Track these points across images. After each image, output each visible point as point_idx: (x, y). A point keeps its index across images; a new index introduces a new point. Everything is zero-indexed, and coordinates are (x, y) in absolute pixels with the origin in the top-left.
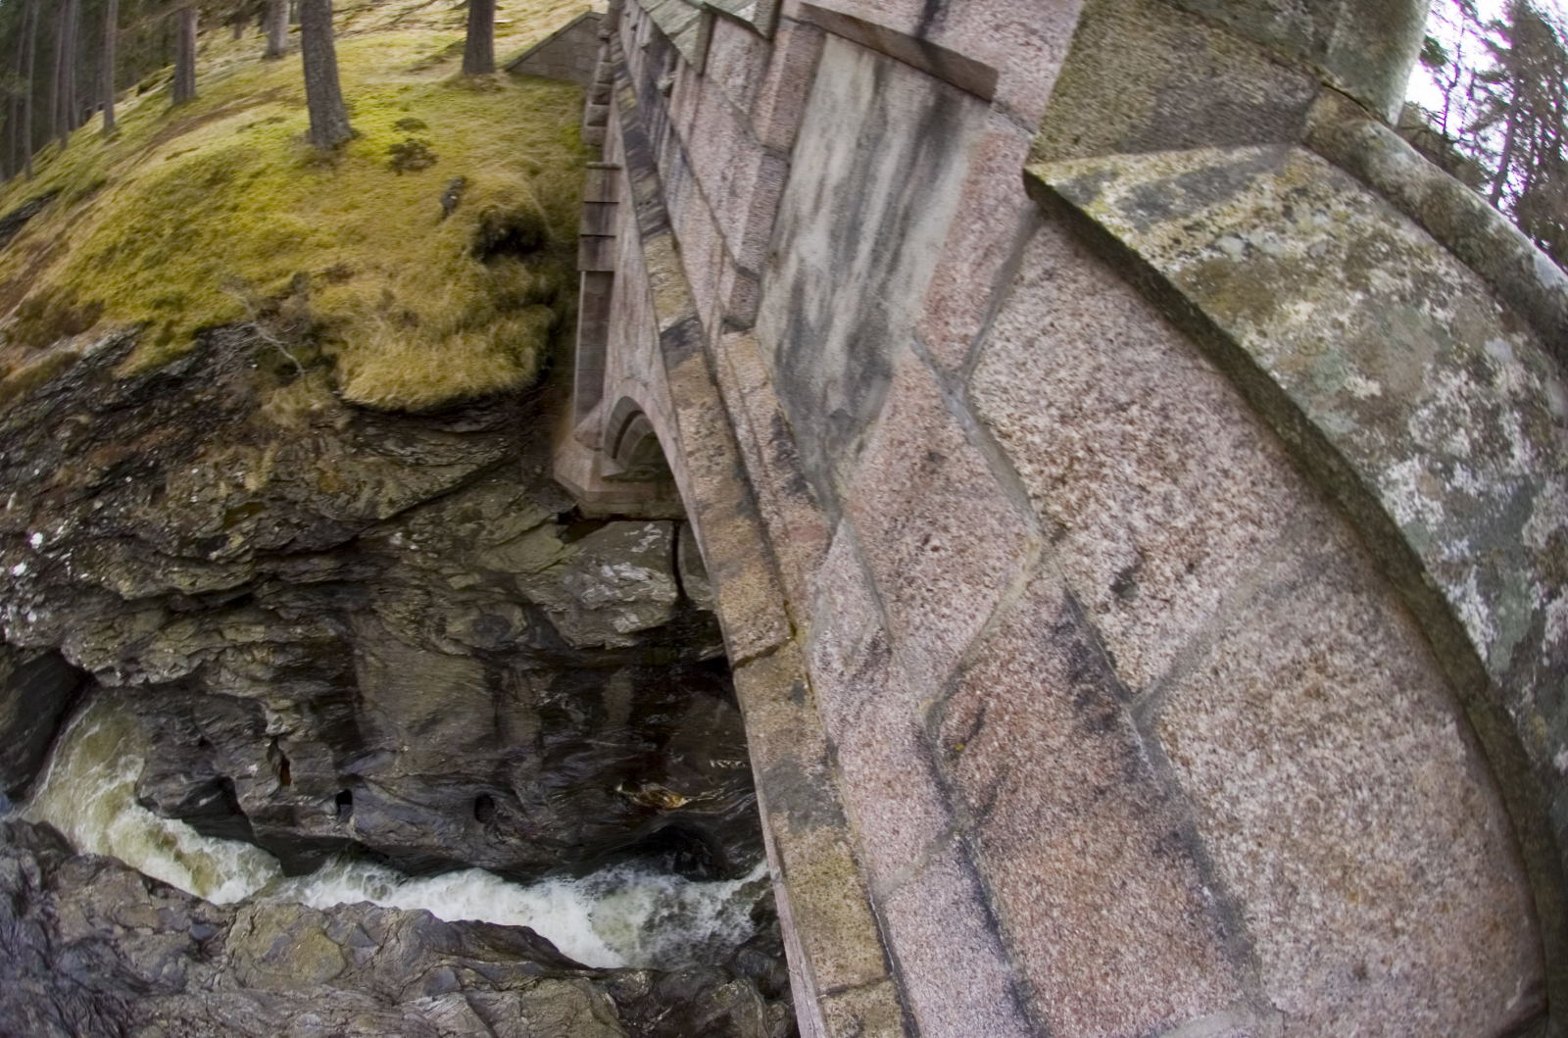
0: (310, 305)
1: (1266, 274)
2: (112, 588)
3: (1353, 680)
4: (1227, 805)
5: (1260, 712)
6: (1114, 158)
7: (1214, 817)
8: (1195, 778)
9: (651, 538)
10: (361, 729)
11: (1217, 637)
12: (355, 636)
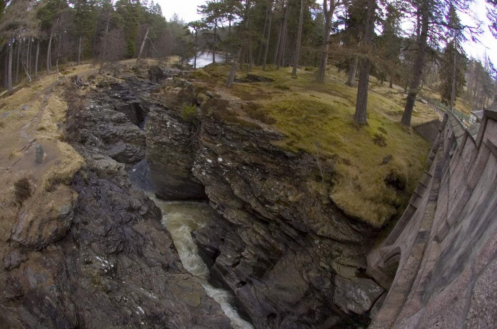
0: (335, 165)
2: (233, 189)
9: (376, 290)
12: (286, 254)
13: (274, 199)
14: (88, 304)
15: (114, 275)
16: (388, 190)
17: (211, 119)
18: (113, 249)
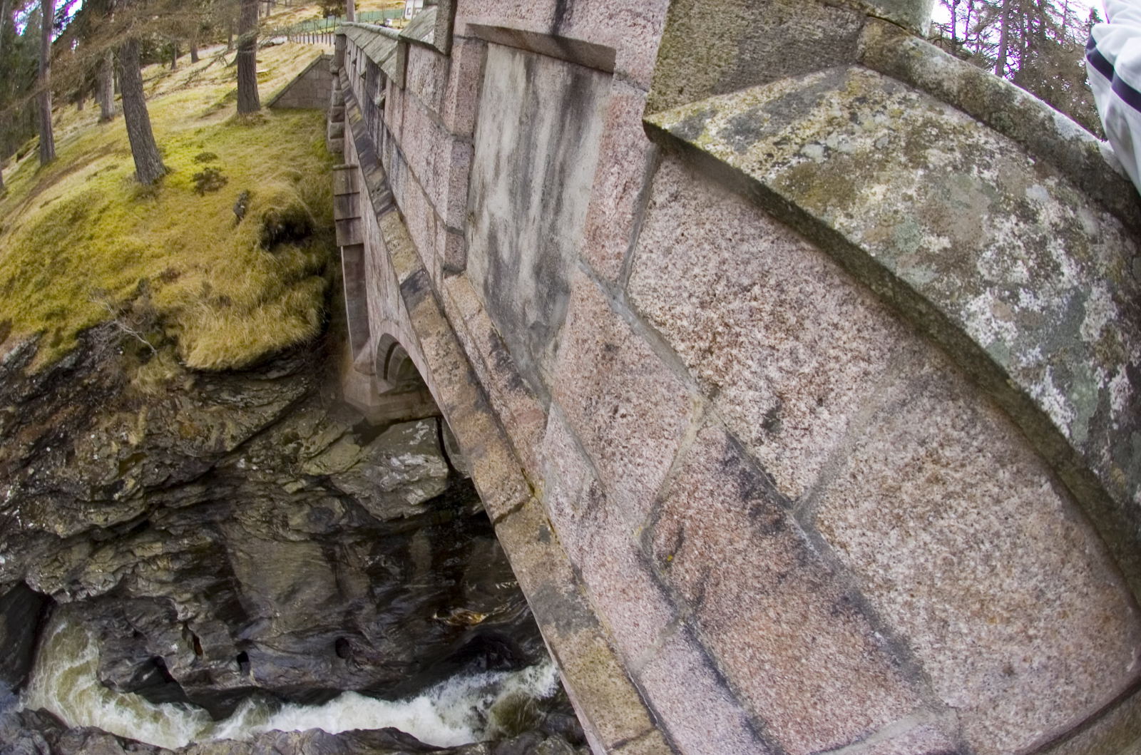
1: (844, 168)
3: (963, 466)
4: (881, 572)
5: (894, 500)
6: (711, 100)
7: (873, 581)
8: (852, 555)
10: (244, 606)
11: (849, 450)
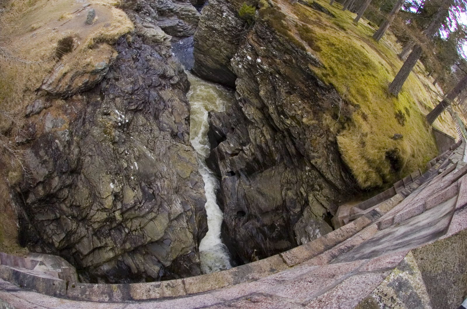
2: (260, 89)
10: (254, 175)
12: (278, 165)
13: (291, 114)
14: (92, 150)
15: (125, 129)
16: (385, 162)
17: (264, 24)
18: (133, 107)
